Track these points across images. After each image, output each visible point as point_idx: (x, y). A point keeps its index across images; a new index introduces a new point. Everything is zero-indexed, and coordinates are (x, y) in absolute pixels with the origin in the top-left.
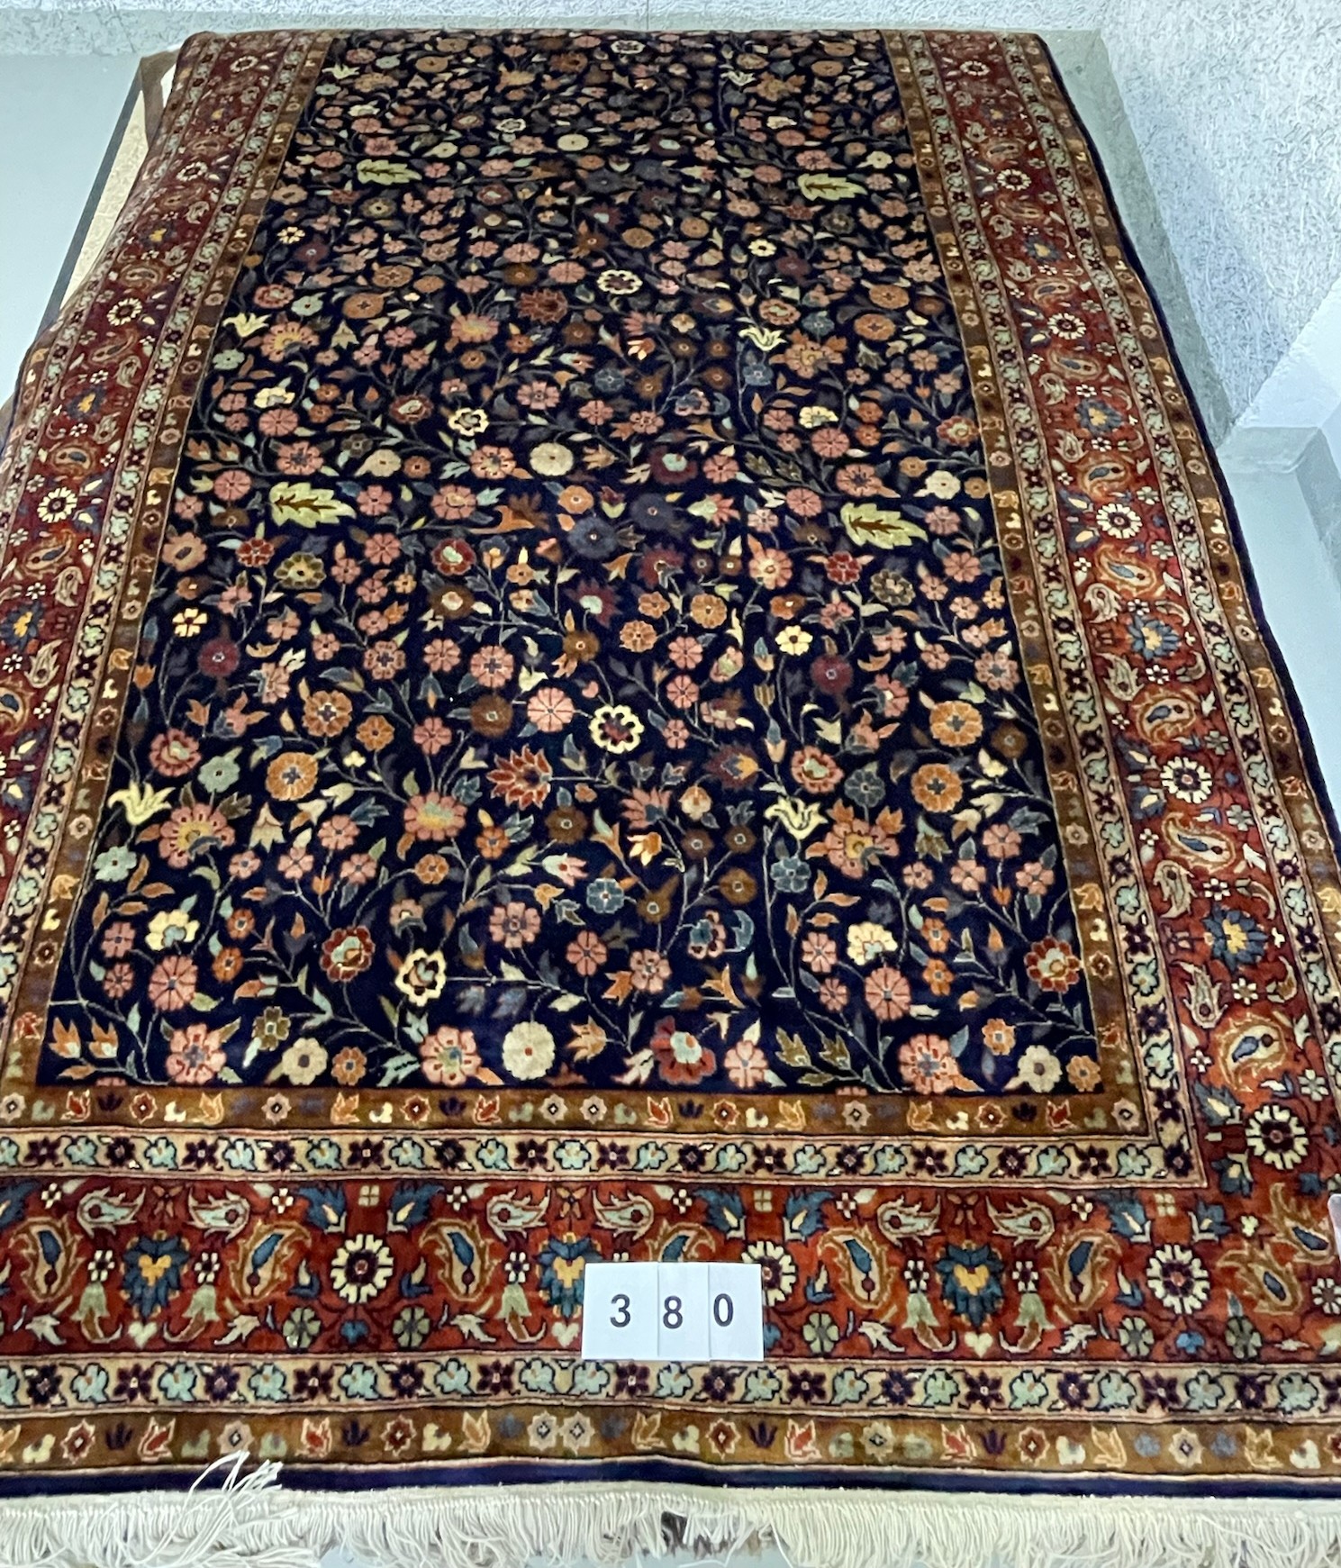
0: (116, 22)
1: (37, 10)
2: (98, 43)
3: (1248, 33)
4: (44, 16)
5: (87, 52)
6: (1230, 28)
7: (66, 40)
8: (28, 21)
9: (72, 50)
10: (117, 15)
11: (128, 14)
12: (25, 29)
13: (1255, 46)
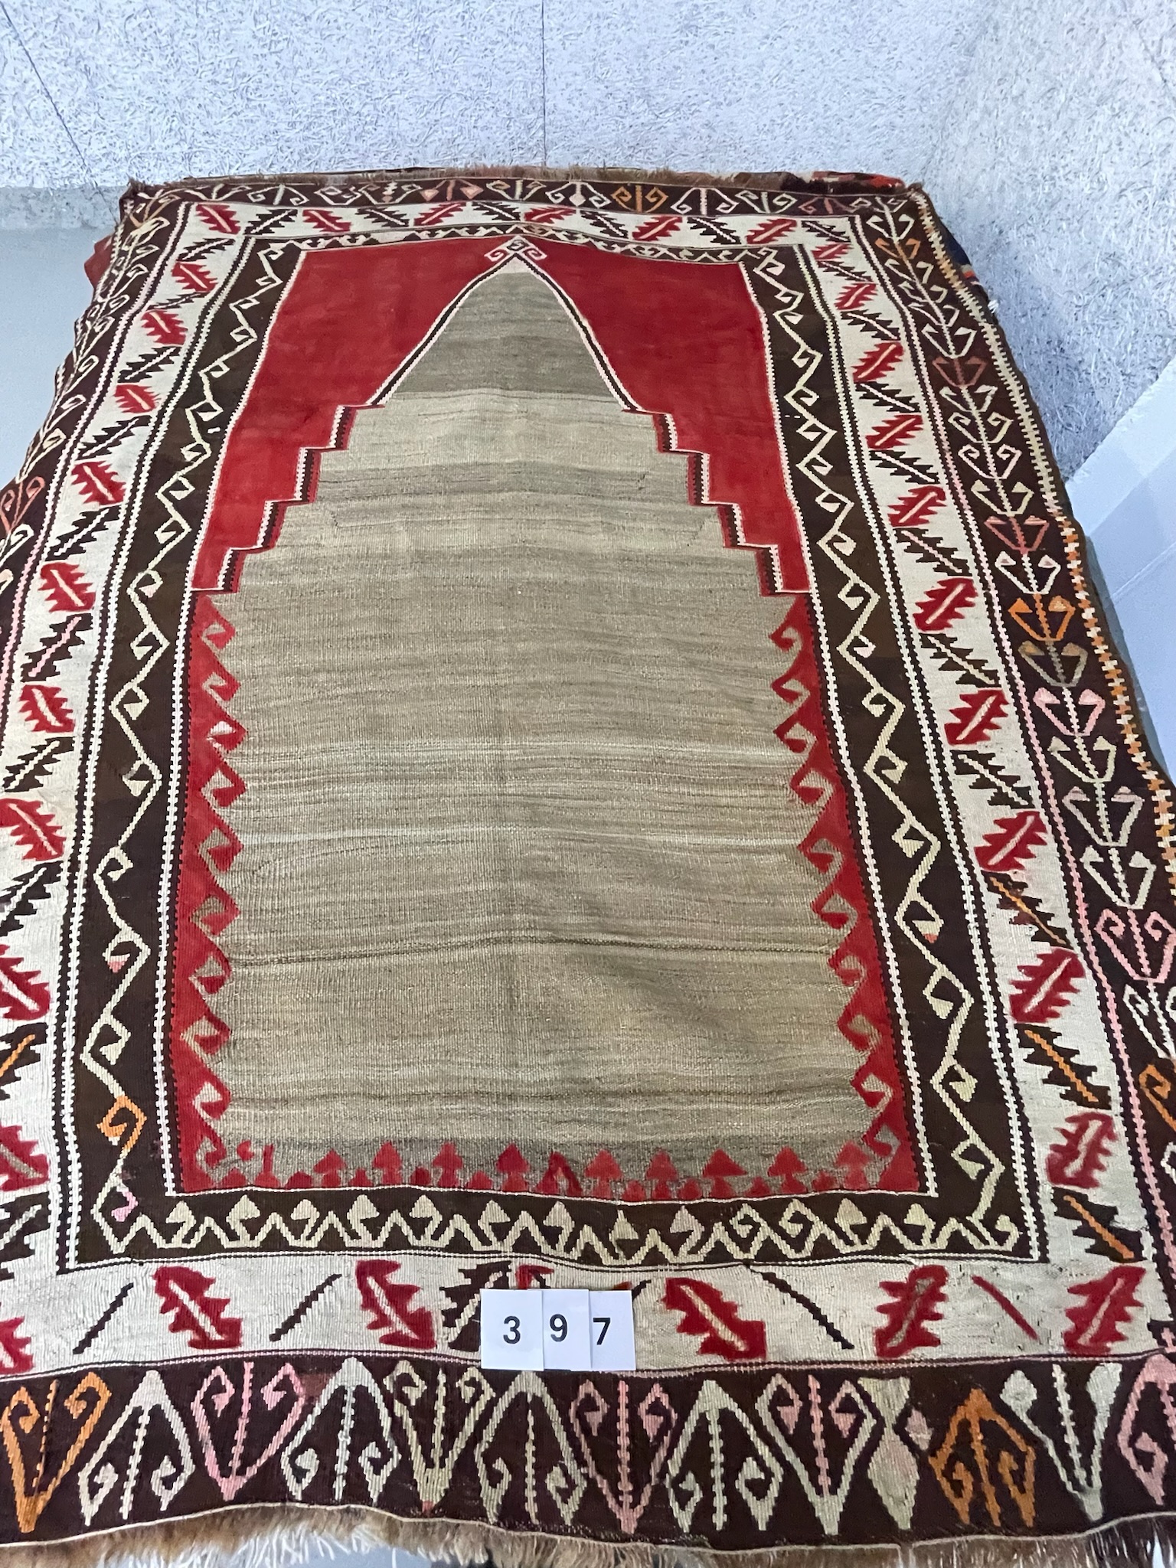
0: (98, 197)
1: (31, 188)
2: (86, 217)
3: (1054, 195)
4: (38, 193)
5: (77, 225)
6: (1039, 189)
7: (59, 214)
8: (25, 199)
9: (64, 225)
10: (100, 191)
11: (107, 190)
12: (22, 206)
13: (1061, 207)
